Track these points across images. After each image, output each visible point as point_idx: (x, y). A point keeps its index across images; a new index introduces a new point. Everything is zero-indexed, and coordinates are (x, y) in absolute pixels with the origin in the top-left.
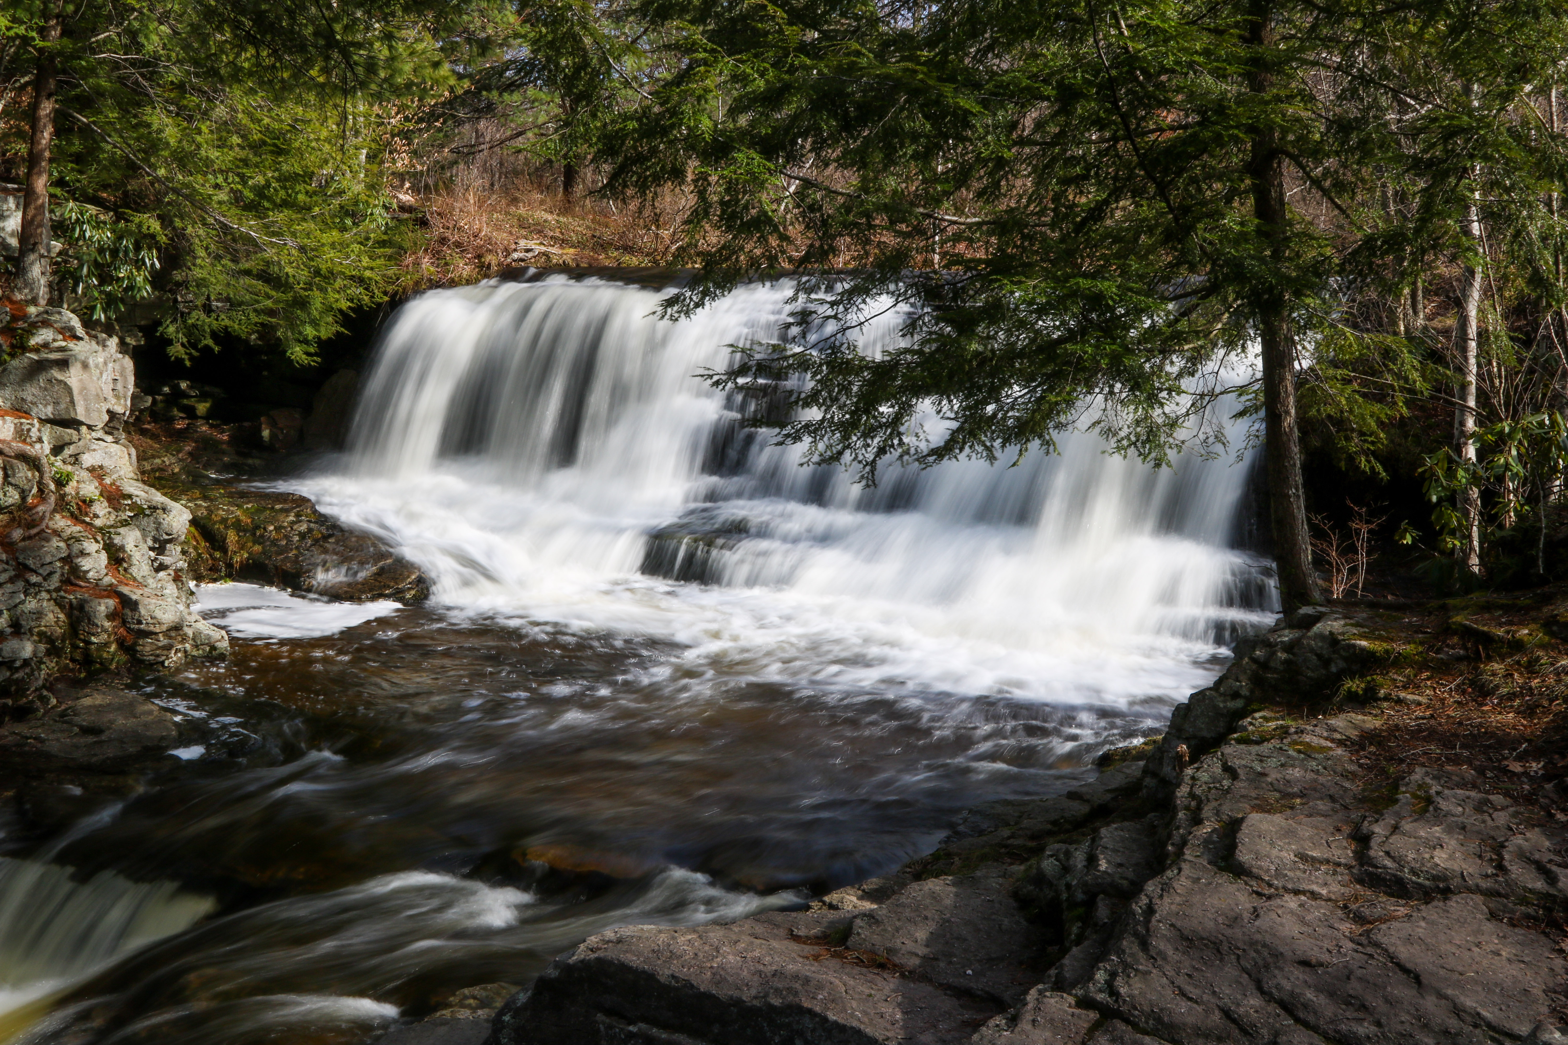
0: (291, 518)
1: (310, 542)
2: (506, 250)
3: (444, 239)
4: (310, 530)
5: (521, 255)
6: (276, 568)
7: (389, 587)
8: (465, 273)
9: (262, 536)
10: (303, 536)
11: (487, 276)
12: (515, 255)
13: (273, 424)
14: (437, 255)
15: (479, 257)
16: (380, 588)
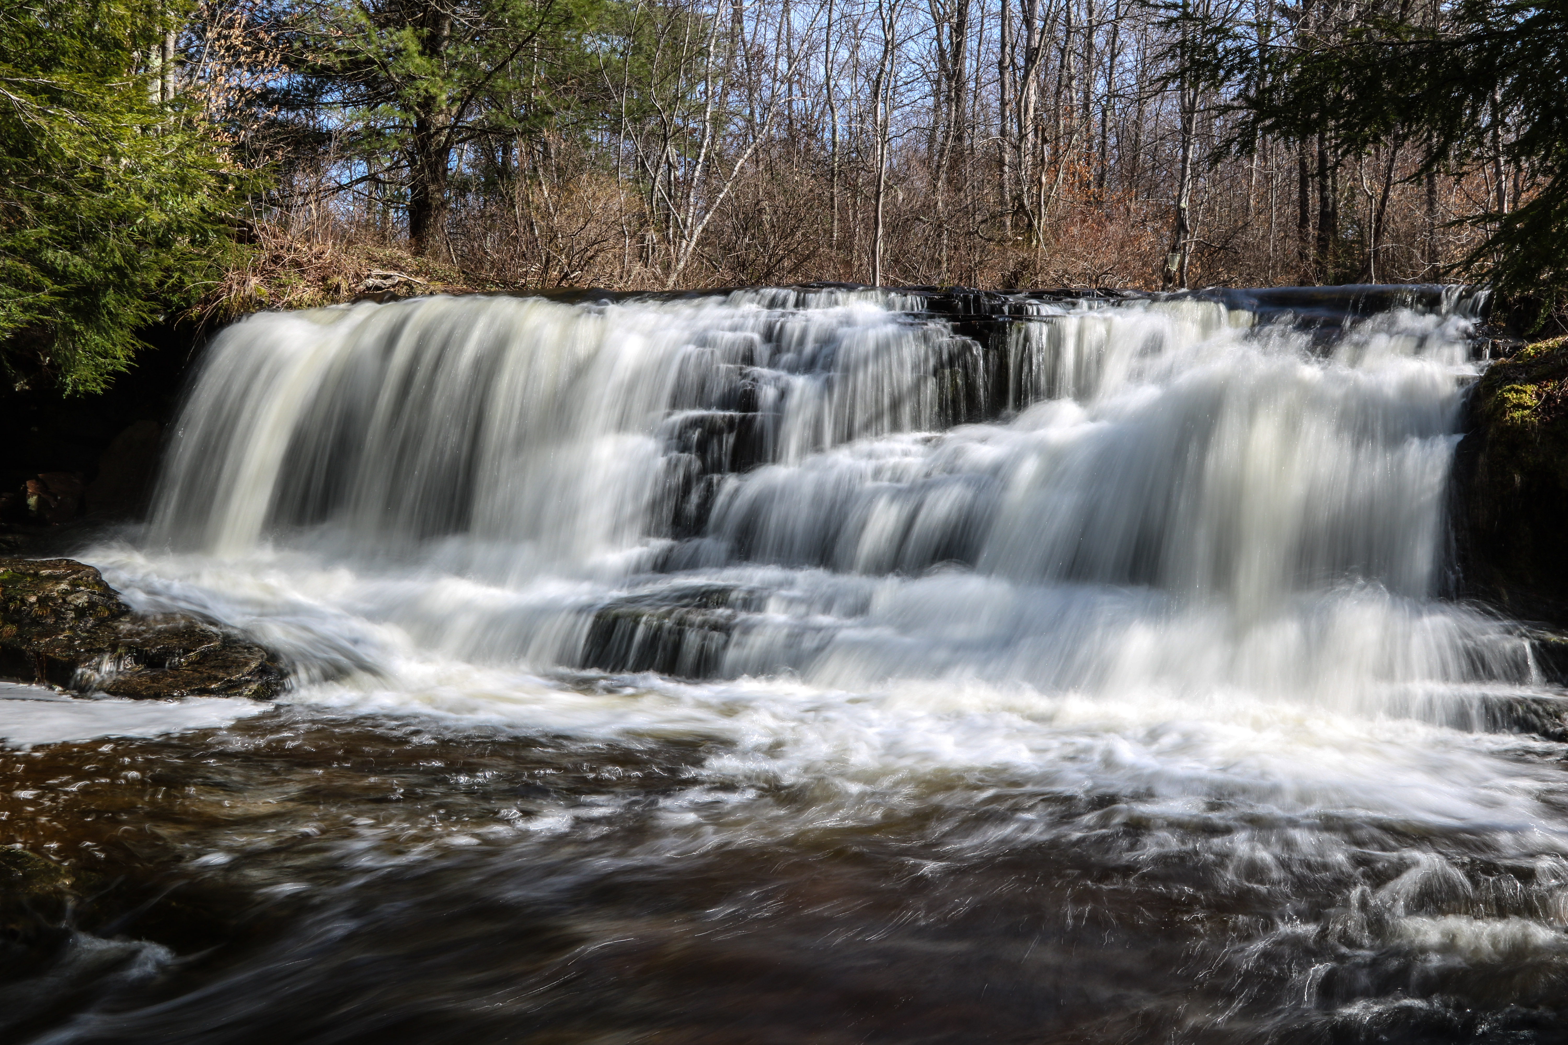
0: (64, 586)
1: (91, 621)
2: (357, 275)
3: (278, 257)
4: (92, 605)
5: (378, 282)
6: (38, 654)
7: (216, 679)
8: (306, 297)
9: (18, 611)
10: (81, 613)
11: (335, 301)
12: (370, 282)
13: (43, 489)
14: (268, 277)
15: (324, 279)
16: (203, 680)
